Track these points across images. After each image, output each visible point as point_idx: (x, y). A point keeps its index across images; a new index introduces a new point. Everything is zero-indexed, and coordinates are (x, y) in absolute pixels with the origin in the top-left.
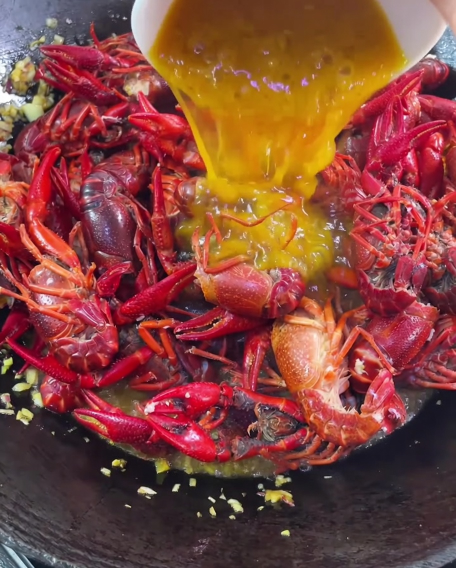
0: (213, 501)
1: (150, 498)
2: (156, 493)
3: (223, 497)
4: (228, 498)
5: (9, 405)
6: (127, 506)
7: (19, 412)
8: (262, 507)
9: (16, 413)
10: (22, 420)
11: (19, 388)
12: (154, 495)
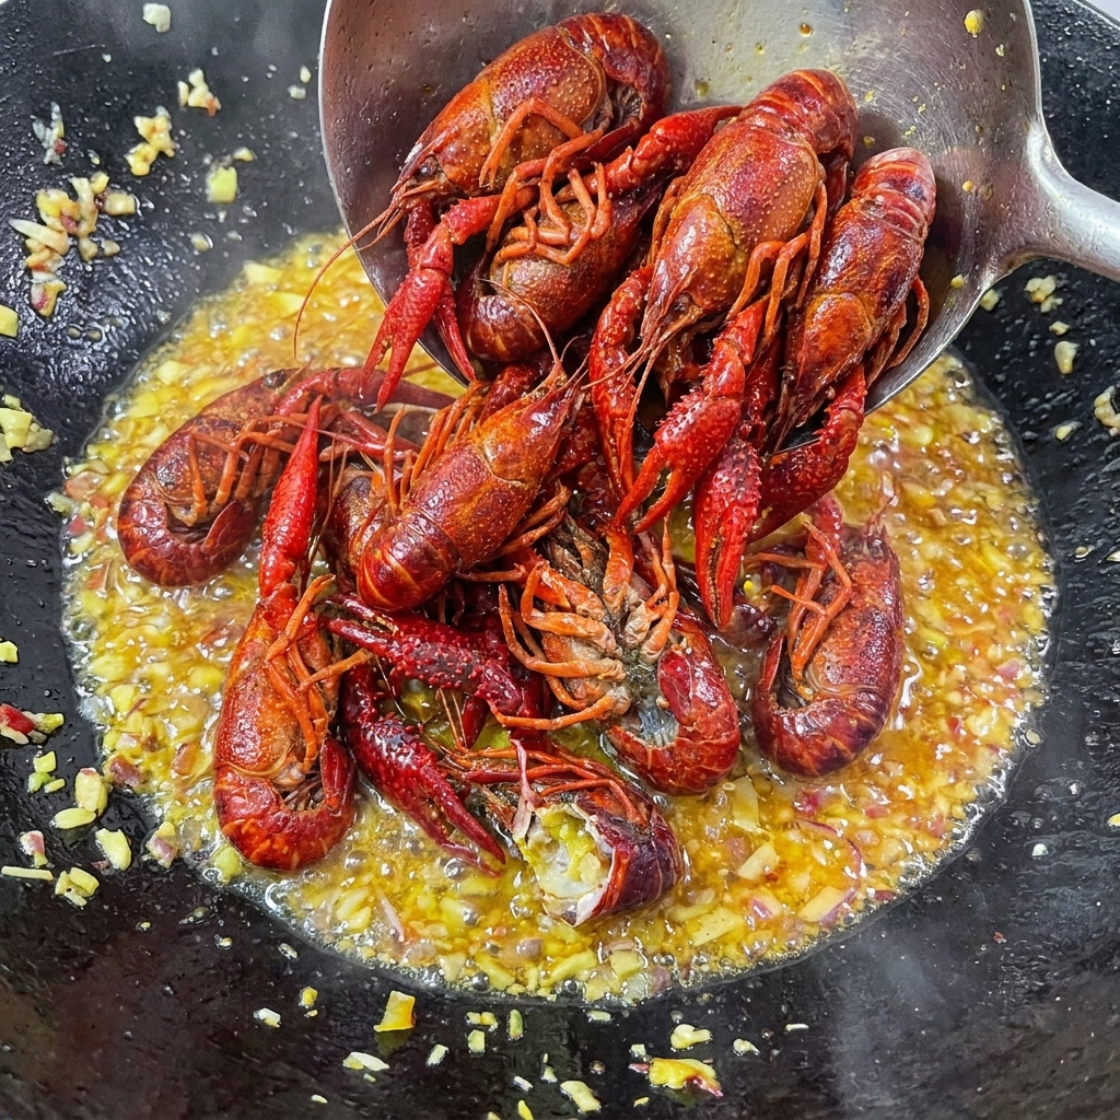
0: (526, 1085)
1: (373, 1079)
2: (387, 1066)
3: (548, 1076)
4: (562, 1078)
5: (40, 859)
6: (316, 1098)
7: (63, 874)
8: (646, 1100)
9: (56, 875)
10: (67, 894)
11: (65, 820)
12: (384, 1072)
